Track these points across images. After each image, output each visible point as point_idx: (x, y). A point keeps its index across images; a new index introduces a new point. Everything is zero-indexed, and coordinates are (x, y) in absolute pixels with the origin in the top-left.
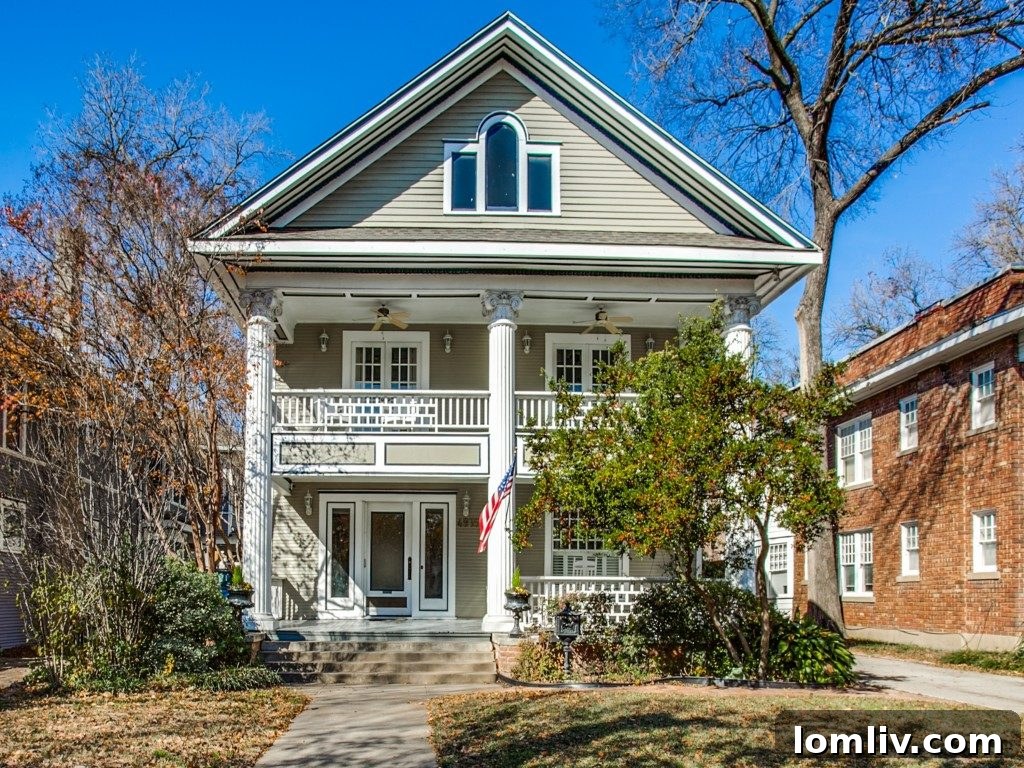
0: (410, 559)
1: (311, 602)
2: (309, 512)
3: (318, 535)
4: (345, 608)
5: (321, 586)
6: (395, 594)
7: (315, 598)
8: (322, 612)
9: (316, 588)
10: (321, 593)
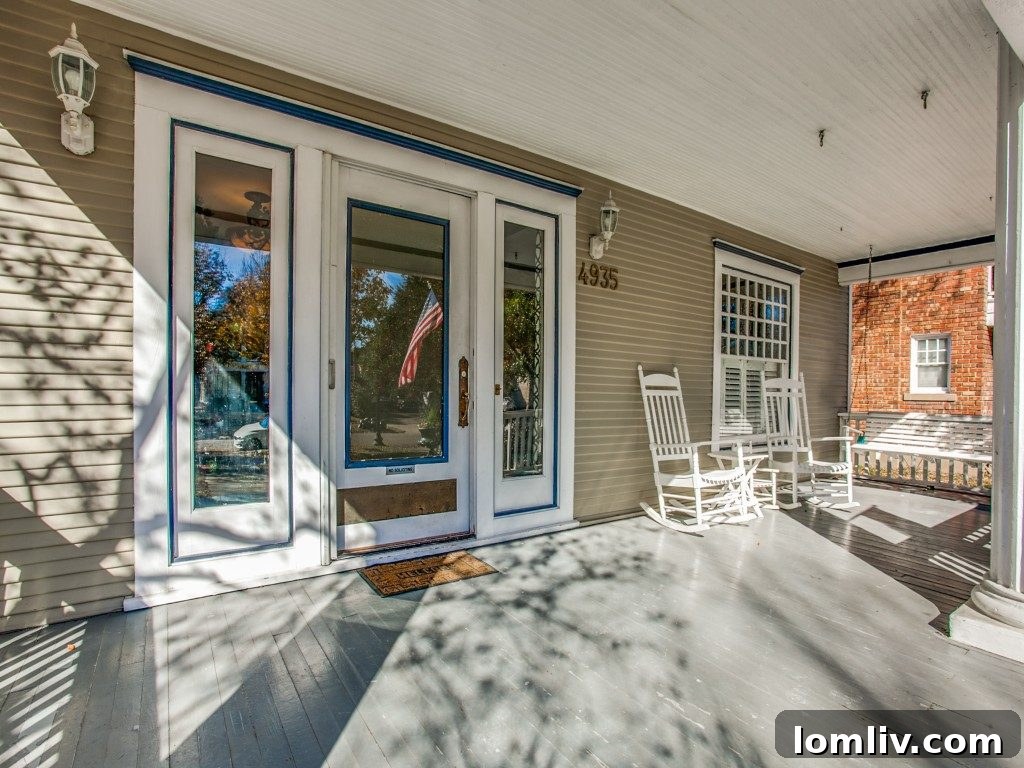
0: (464, 364)
1: (104, 543)
2: (78, 136)
3: (128, 251)
4: (261, 545)
5: (151, 471)
6: (424, 473)
7: (123, 523)
8: (162, 578)
9: (126, 479)
10: (149, 505)
